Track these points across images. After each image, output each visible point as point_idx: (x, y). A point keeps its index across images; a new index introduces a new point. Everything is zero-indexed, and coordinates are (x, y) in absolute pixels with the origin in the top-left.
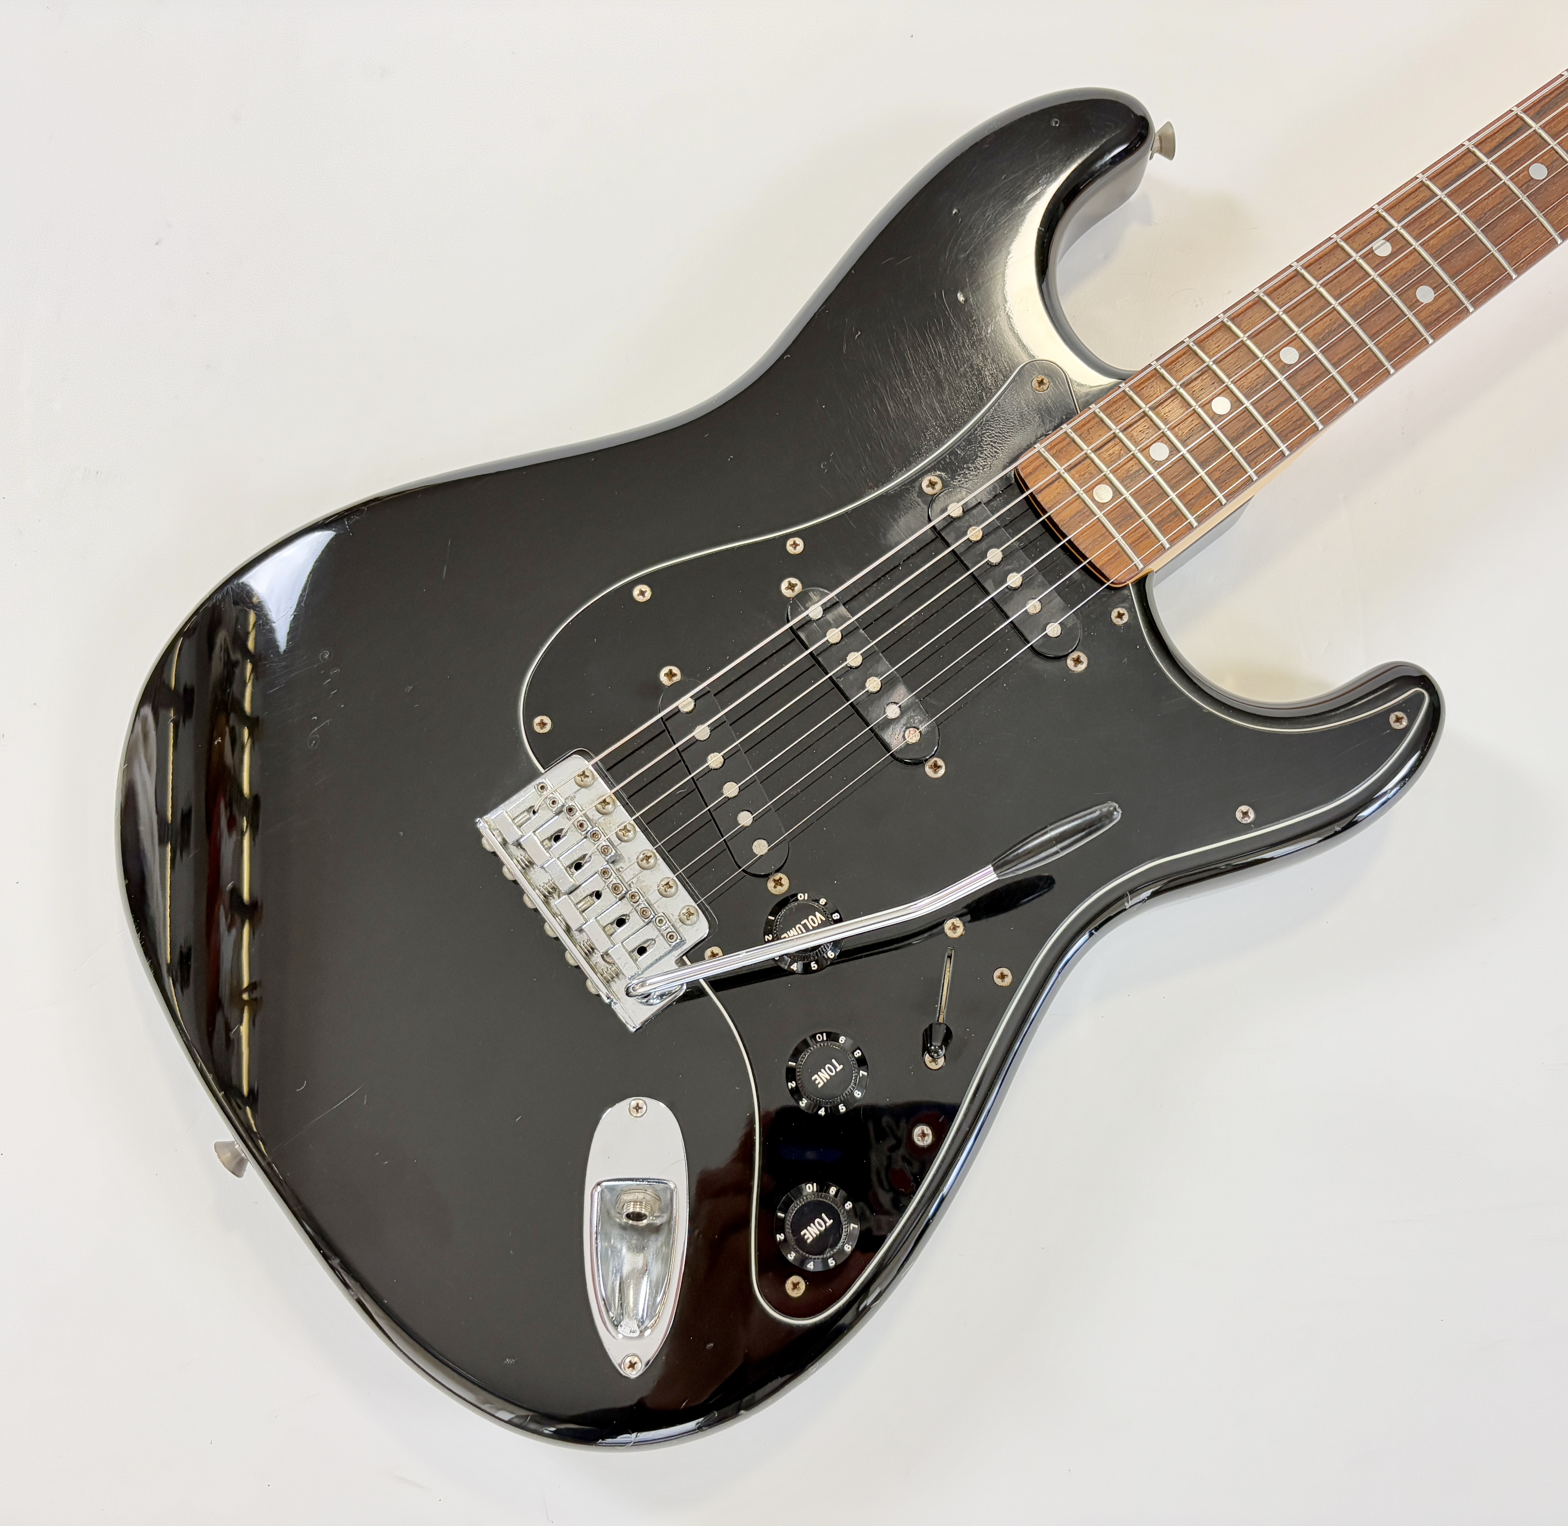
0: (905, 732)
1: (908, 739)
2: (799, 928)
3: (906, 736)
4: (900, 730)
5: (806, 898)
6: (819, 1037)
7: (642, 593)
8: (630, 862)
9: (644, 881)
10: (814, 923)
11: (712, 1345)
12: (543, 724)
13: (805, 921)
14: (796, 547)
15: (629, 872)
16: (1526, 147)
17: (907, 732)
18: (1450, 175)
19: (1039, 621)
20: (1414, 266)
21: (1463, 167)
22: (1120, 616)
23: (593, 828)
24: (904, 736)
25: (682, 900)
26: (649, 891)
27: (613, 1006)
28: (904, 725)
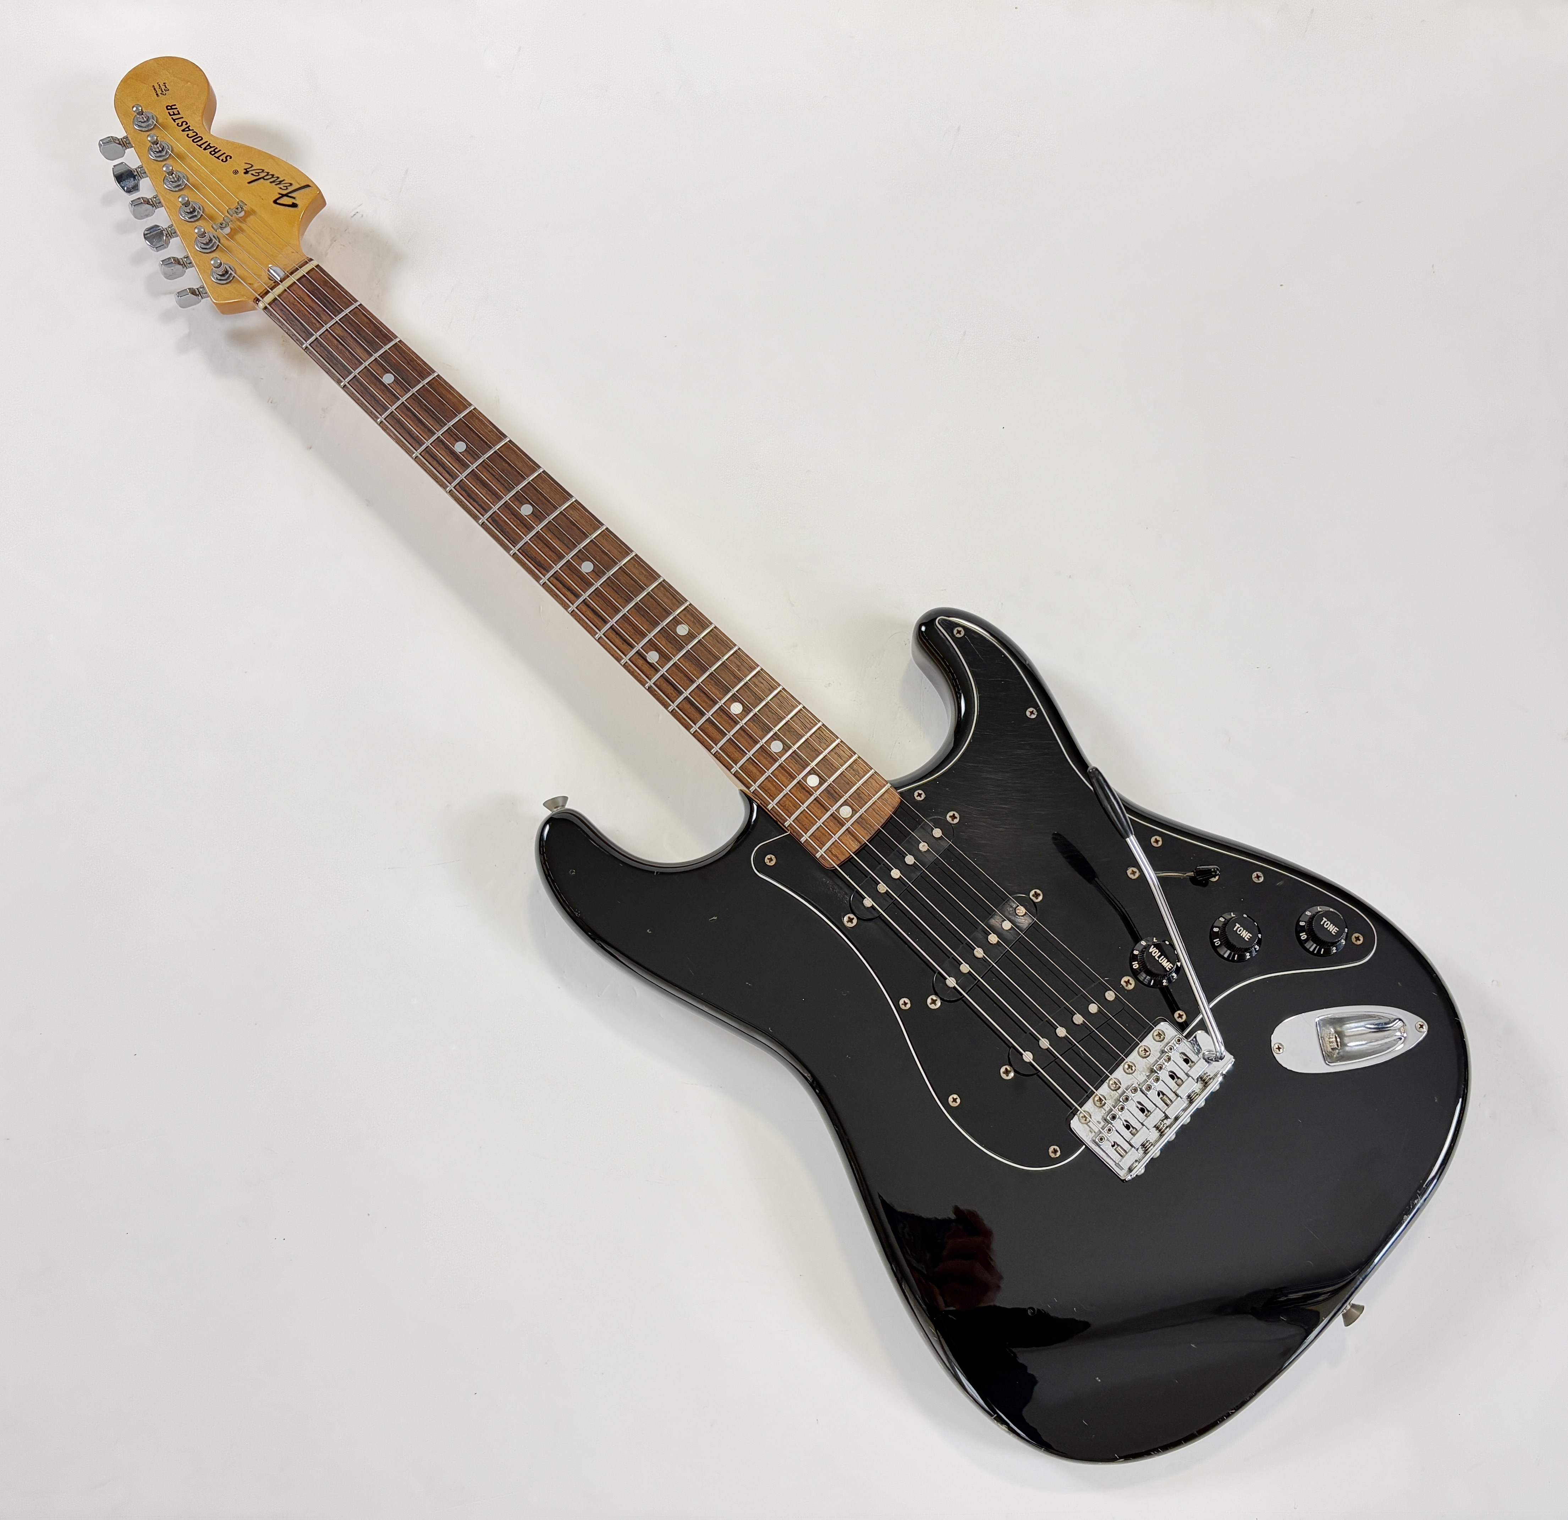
0: (1019, 916)
1: (1024, 912)
2: (1161, 960)
3: (1022, 914)
4: (1019, 919)
5: (1137, 962)
6: (1217, 943)
7: (955, 1100)
8: (1133, 1078)
9: (1143, 1068)
10: (1156, 952)
11: (1399, 983)
12: (1054, 1151)
13: (1156, 957)
14: (905, 1003)
15: (1140, 1076)
16: (571, 575)
17: (1019, 914)
18: (595, 619)
19: (933, 842)
20: (664, 637)
21: (588, 611)
22: (920, 796)
23: (1121, 1102)
24: (1022, 916)
25: (1149, 1041)
26: (1148, 1064)
27: (1224, 1073)
28: (1015, 917)
